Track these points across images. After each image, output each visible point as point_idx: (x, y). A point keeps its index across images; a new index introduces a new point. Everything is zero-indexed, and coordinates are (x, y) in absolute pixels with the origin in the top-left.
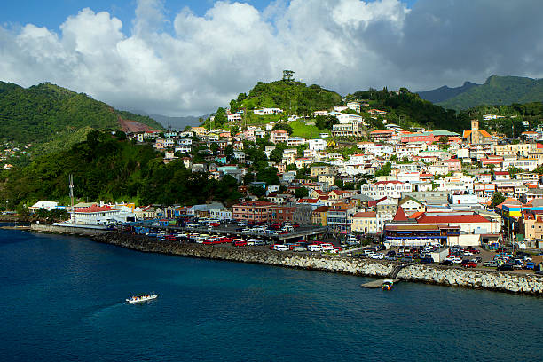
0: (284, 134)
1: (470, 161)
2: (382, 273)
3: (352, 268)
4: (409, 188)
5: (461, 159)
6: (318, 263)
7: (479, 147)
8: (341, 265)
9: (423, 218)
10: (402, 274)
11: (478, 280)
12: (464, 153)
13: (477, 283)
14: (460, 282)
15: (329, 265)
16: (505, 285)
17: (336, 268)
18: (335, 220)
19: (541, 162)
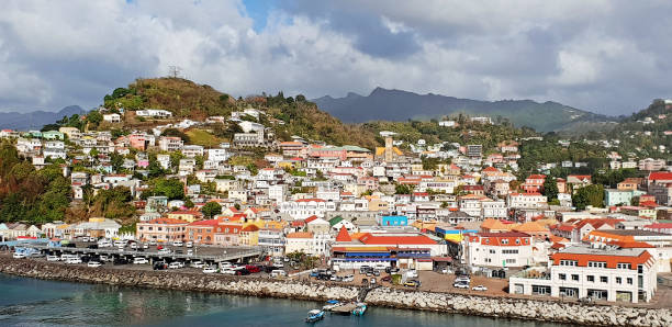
0: (178, 142)
1: (386, 180)
2: (346, 297)
3: (312, 292)
4: (332, 207)
5: (377, 177)
6: (271, 288)
7: (396, 166)
8: (299, 289)
9: (368, 238)
10: (369, 298)
11: (450, 302)
12: (379, 171)
13: (449, 306)
14: (432, 305)
15: (284, 289)
16: (477, 307)
17: (292, 292)
18: (270, 240)
19: (457, 183)
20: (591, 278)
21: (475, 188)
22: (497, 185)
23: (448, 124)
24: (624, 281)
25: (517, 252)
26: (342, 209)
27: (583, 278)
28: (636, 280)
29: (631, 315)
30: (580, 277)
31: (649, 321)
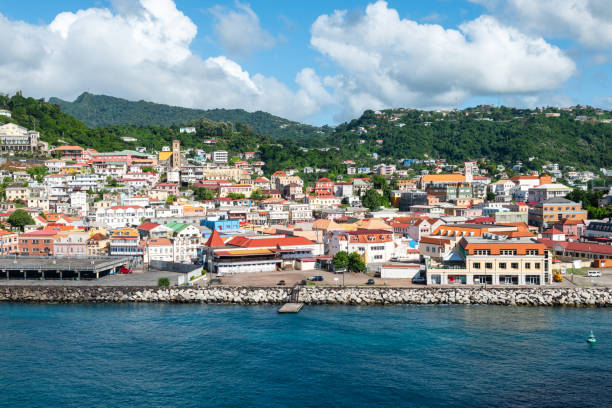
2: (276, 298)
4: (151, 214)
6: (186, 295)
8: (218, 294)
9: (251, 241)
10: (301, 298)
11: (385, 296)
12: (173, 176)
13: (385, 300)
14: (368, 300)
15: (201, 295)
16: (413, 299)
17: (212, 298)
18: (120, 250)
19: (255, 187)
20: (503, 266)
21: (274, 192)
22: (292, 189)
23: (188, 131)
24: (533, 266)
25: (383, 248)
26: (158, 216)
27: (496, 265)
28: (542, 266)
29: (556, 295)
30: (493, 266)
31: (573, 299)
